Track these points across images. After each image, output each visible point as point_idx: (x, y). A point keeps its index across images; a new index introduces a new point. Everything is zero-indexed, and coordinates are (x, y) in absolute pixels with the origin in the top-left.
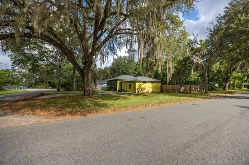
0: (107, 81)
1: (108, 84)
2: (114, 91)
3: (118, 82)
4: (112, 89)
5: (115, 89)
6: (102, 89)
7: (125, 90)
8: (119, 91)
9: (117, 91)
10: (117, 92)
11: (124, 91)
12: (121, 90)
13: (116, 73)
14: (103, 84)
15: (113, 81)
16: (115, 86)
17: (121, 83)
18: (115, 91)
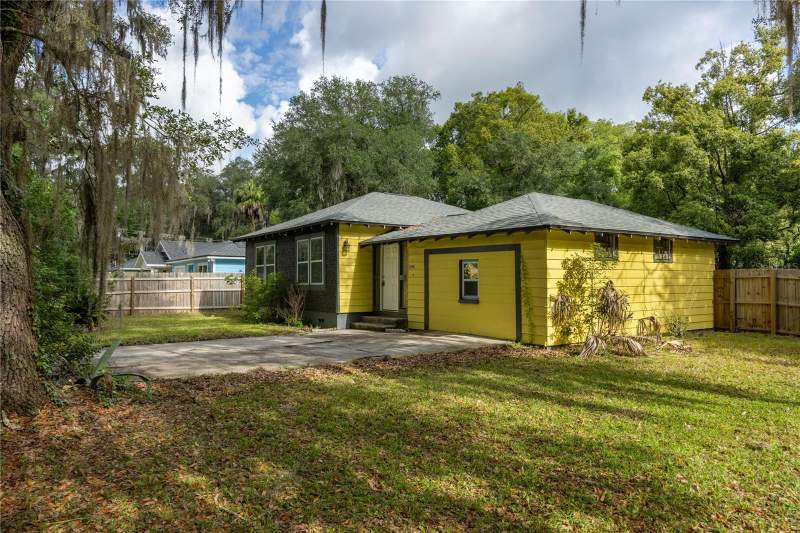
0: (251, 242)
1: (253, 262)
2: (308, 322)
3: (350, 247)
4: (295, 303)
5: (318, 307)
6: (210, 304)
7: (415, 313)
8: (355, 319)
9: (342, 321)
10: (341, 330)
11: (402, 324)
12: (370, 316)
13: (305, 191)
14: (216, 268)
15: (301, 242)
16: (316, 279)
17: (372, 254)
18: (322, 324)
